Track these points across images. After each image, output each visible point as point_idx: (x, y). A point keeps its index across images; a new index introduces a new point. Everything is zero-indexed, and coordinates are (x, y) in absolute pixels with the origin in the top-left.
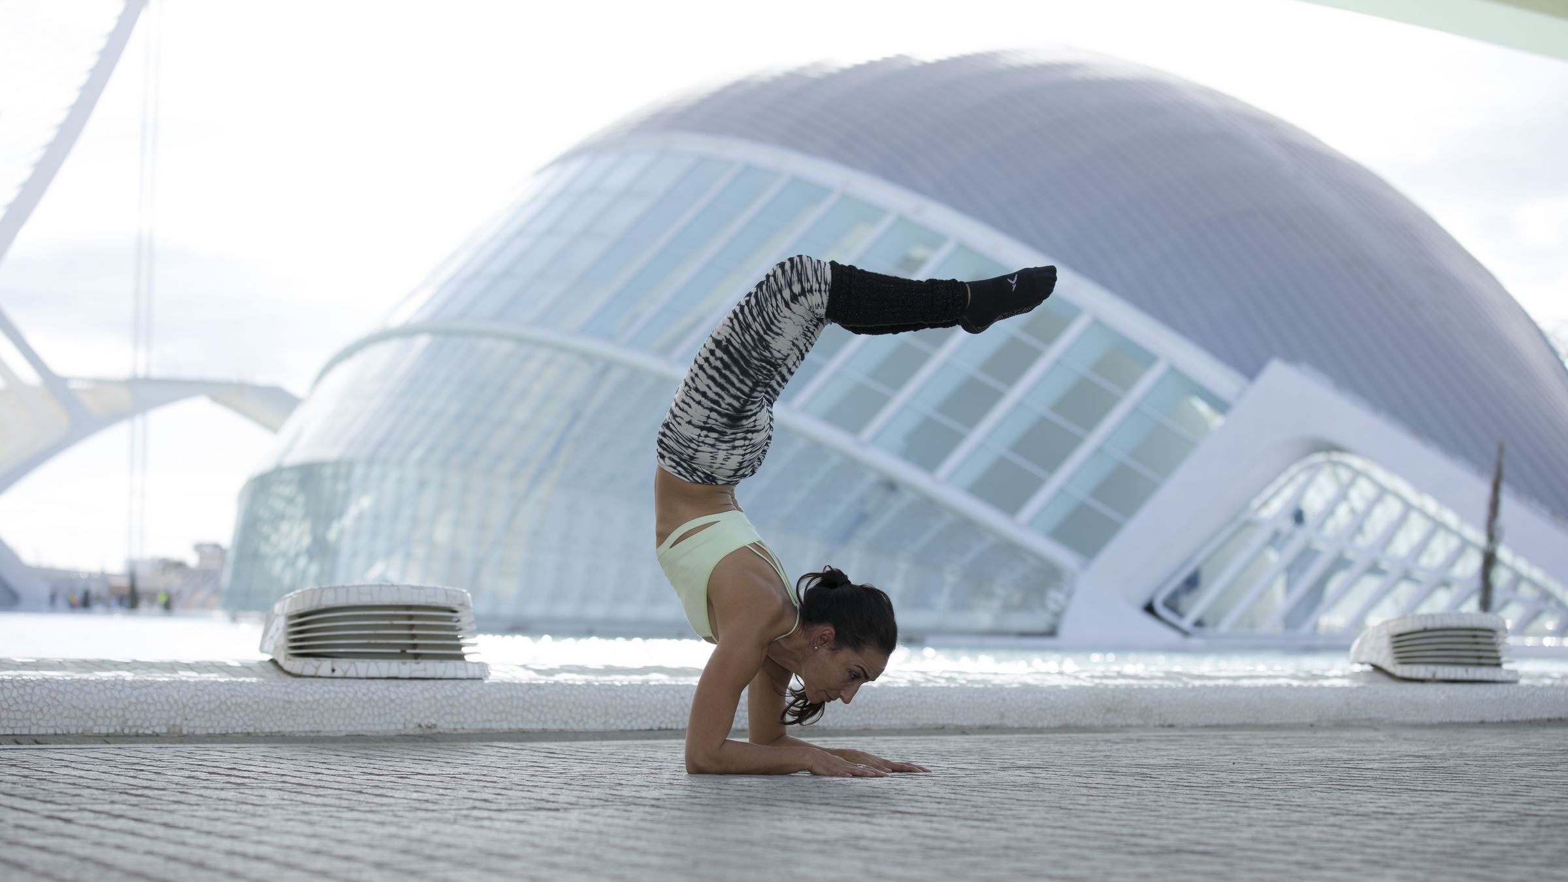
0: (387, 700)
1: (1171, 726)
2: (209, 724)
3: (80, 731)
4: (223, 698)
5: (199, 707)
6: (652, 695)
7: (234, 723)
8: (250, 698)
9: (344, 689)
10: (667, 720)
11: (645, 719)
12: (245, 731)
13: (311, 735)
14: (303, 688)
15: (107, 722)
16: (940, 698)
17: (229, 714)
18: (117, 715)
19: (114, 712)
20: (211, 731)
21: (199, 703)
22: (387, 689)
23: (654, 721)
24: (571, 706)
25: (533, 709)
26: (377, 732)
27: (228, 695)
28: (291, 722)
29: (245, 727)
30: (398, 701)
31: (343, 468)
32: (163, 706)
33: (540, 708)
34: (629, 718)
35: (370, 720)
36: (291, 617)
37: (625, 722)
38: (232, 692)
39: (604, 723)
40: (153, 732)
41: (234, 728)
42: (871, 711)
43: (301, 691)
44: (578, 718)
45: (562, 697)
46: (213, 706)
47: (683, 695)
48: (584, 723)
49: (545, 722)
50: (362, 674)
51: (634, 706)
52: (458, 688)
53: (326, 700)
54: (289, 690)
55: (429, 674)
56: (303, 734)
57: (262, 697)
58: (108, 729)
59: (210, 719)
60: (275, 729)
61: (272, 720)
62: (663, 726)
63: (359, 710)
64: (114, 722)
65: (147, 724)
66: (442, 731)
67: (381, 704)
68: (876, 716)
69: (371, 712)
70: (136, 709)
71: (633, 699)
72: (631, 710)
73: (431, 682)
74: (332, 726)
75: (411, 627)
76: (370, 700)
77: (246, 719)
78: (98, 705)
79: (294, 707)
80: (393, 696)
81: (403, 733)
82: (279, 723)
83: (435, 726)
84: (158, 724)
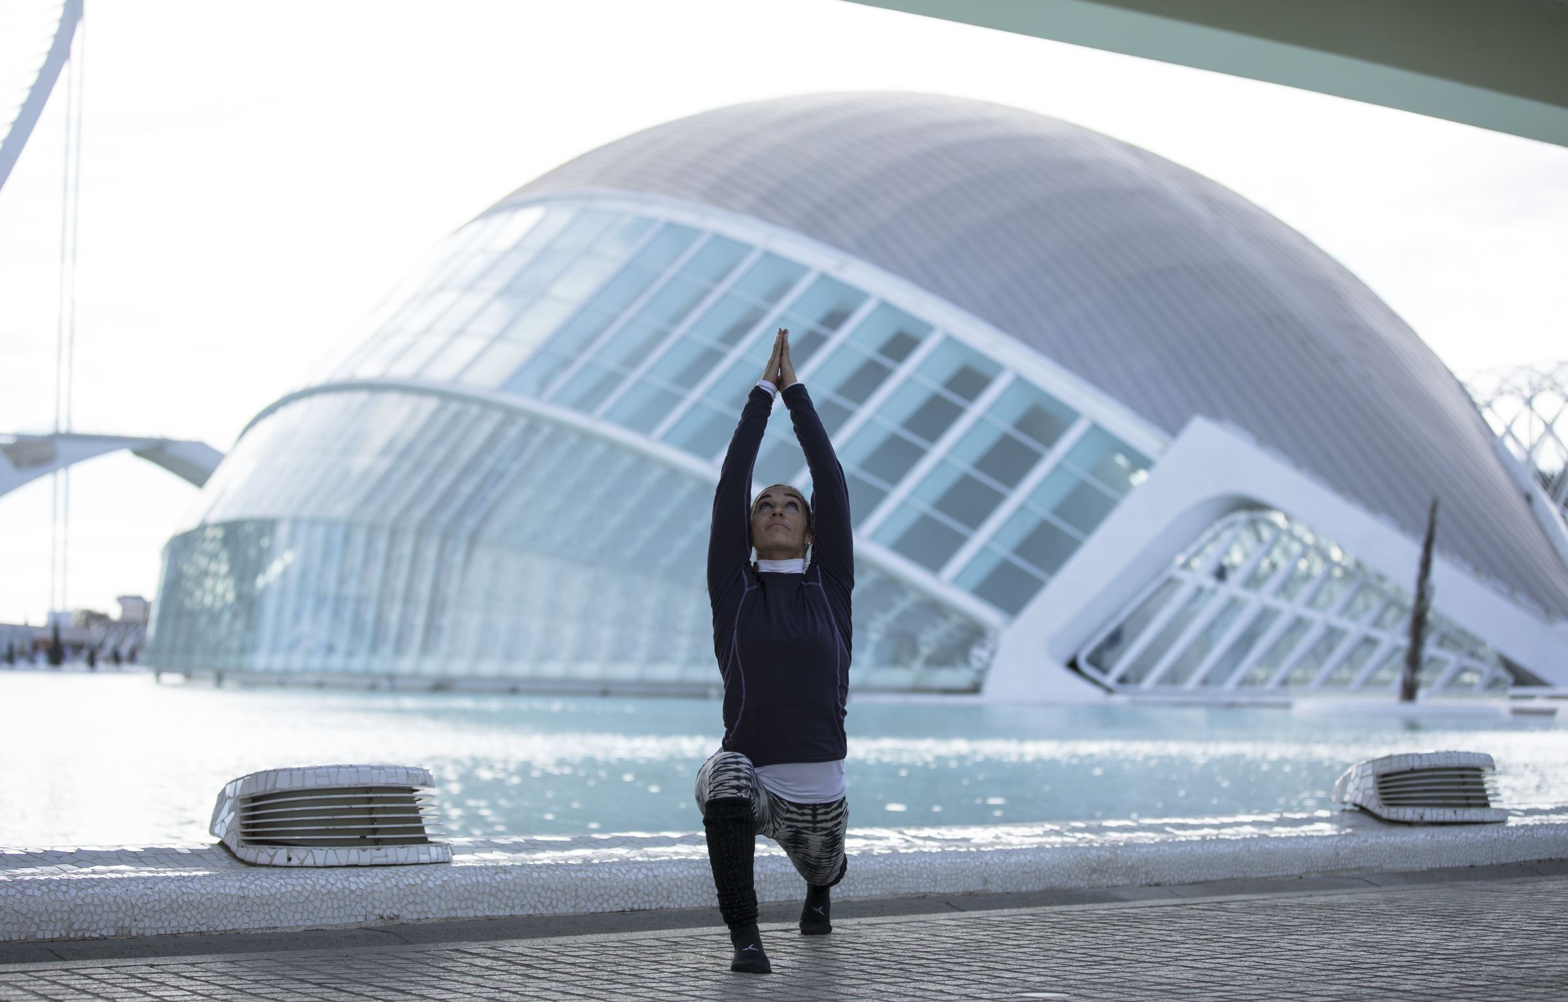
0: (347, 892)
1: (1158, 885)
2: (160, 924)
3: (23, 937)
4: (174, 897)
5: (149, 906)
6: (624, 875)
7: (186, 922)
8: (202, 895)
9: (302, 881)
10: (640, 901)
11: (616, 900)
12: (197, 930)
13: (268, 931)
14: (258, 882)
15: (51, 926)
16: (922, 865)
17: (180, 913)
18: (62, 918)
19: (59, 915)
20: (162, 932)
21: (149, 902)
22: (347, 879)
23: (626, 902)
24: (539, 891)
25: (500, 895)
26: (337, 926)
27: (179, 893)
28: (246, 919)
29: (197, 926)
30: (359, 892)
31: (267, 526)
32: (110, 908)
33: (507, 893)
34: (600, 900)
35: (329, 913)
36: (243, 801)
37: (596, 904)
38: (184, 889)
39: (574, 906)
40: (100, 935)
41: (186, 928)
42: (851, 881)
43: (256, 885)
44: (547, 902)
45: (530, 881)
46: (163, 905)
47: (656, 873)
48: (554, 907)
49: (513, 908)
50: (320, 862)
51: (605, 888)
52: (421, 875)
53: (283, 894)
54: (244, 885)
55: (391, 860)
56: (259, 932)
57: (215, 893)
58: (52, 934)
59: (160, 919)
60: (230, 927)
61: (226, 918)
62: (636, 907)
63: (318, 903)
64: (59, 926)
65: (94, 927)
66: (404, 922)
67: (340, 896)
68: (856, 887)
69: (330, 906)
70: (82, 911)
71: (603, 879)
72: (602, 892)
73: (393, 869)
74: (289, 921)
75: (371, 810)
76: (329, 892)
77: (199, 917)
78: (42, 909)
79: (249, 903)
80: (353, 887)
81: (364, 925)
82: (233, 920)
83: (398, 917)
84: (105, 927)
